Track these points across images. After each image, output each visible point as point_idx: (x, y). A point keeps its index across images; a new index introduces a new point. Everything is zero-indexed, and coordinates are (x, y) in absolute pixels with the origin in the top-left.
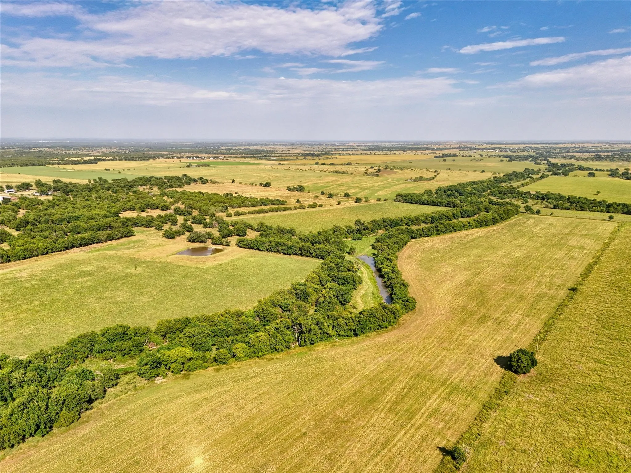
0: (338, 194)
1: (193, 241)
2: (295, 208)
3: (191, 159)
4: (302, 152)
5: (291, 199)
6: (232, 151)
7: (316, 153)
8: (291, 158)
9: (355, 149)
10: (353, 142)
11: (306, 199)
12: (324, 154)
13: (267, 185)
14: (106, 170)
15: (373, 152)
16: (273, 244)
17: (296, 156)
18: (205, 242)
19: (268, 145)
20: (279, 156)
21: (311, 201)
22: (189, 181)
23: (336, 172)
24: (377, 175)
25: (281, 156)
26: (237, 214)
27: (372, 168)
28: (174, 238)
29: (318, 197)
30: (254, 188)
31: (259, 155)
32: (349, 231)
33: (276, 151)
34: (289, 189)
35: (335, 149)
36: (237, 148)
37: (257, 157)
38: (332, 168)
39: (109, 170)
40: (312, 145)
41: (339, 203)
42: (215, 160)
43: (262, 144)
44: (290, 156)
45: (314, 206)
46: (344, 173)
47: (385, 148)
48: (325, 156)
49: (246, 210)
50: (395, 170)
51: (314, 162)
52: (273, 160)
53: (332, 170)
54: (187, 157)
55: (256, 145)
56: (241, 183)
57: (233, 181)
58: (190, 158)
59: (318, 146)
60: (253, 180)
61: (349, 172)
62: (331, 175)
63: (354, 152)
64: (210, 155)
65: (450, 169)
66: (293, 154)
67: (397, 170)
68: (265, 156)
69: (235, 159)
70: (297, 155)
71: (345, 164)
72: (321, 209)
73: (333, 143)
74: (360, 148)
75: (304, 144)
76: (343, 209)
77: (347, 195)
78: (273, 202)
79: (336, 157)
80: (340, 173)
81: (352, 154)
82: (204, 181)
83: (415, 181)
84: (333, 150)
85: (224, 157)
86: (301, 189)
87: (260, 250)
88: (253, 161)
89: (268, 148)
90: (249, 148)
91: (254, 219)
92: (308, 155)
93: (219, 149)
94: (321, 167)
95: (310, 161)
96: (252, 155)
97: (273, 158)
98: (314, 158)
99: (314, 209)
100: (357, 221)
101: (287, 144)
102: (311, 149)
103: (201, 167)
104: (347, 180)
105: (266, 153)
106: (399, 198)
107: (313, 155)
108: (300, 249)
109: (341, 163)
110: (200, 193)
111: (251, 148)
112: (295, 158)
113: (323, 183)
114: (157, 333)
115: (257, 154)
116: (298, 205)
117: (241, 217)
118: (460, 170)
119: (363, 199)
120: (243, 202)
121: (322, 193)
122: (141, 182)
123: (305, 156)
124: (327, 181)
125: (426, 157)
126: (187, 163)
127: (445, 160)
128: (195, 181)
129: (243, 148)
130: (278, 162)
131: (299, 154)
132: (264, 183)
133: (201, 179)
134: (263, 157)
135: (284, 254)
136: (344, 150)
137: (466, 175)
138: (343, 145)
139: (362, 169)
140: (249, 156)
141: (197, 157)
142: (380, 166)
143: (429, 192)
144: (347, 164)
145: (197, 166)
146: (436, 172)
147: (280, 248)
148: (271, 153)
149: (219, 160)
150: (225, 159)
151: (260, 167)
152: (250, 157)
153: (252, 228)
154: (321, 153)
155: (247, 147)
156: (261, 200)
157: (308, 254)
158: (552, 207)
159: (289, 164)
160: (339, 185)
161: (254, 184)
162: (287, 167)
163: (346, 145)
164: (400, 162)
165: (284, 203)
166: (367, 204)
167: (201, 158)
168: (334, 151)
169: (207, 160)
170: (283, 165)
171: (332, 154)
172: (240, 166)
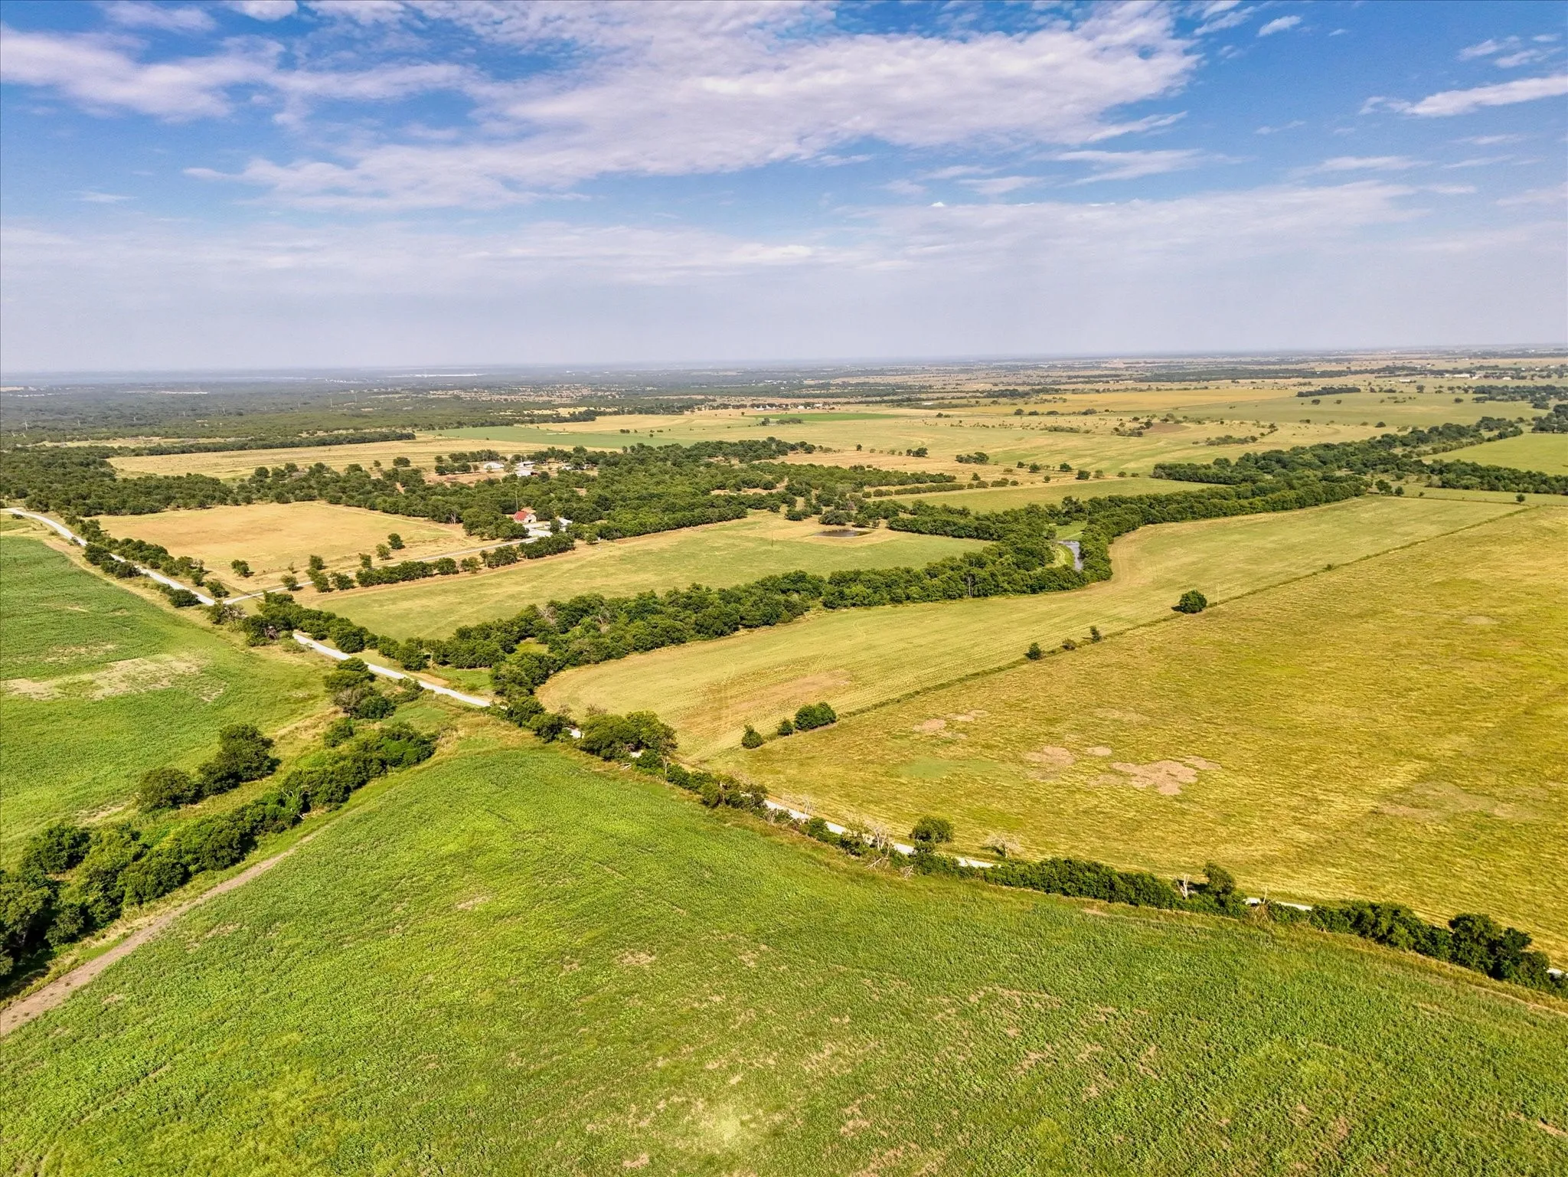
0: (1048, 467)
1: (829, 523)
2: (970, 486)
3: (761, 409)
4: (988, 387)
5: (964, 473)
6: (833, 390)
7: (1020, 389)
8: (964, 401)
9: (1117, 378)
10: (1121, 357)
11: (990, 473)
12: (1038, 392)
13: (921, 453)
14: (623, 431)
15: (1154, 385)
16: (939, 524)
17: (975, 397)
18: (844, 525)
19: (908, 373)
20: (938, 399)
21: (998, 477)
22: (784, 448)
23: (1056, 429)
24: (1140, 434)
25: (943, 398)
26: (879, 494)
27: (1136, 419)
28: (800, 520)
29: (1011, 471)
30: (896, 458)
31: (895, 398)
32: (1053, 513)
33: (930, 387)
34: (960, 459)
35: (1069, 377)
36: (839, 381)
37: (892, 401)
38: (1051, 421)
39: (628, 431)
40: (1014, 370)
41: (1047, 479)
42: (809, 410)
43: (897, 370)
44: (961, 398)
45: (1003, 483)
46: (1071, 430)
47: (1193, 374)
48: (1041, 395)
49: (893, 489)
50: (1184, 424)
51: (1014, 409)
52: (926, 407)
53: (1049, 425)
54: (753, 406)
55: (881, 373)
56: (872, 451)
57: (859, 448)
58: (758, 406)
59: (1029, 372)
60: (893, 445)
61: (1084, 428)
62: (1044, 434)
63: (1112, 385)
64: (795, 401)
65: (1308, 421)
66: (967, 392)
67: (1188, 425)
68: (909, 400)
69: (848, 407)
70: (978, 394)
71: (1079, 413)
72: (1015, 487)
73: (1070, 362)
74: (1131, 375)
75: (995, 368)
76: (1053, 488)
77: (1065, 468)
78: (933, 478)
79: (1064, 397)
80: (1062, 430)
81: (1104, 391)
82: (810, 450)
83: (1212, 444)
84: (1064, 380)
85: (825, 404)
86: (981, 459)
87: (921, 532)
88: (884, 410)
89: (909, 380)
90: (867, 380)
91: (908, 500)
92: (1003, 394)
93: (801, 386)
94: (1026, 419)
95: (1006, 407)
96: (878, 399)
97: (926, 403)
98: (1015, 401)
99: (1003, 488)
100: (1066, 499)
101: (956, 368)
102: (1012, 379)
103: (787, 425)
104: (1074, 443)
105: (908, 393)
106: (1159, 471)
107: (1014, 394)
108: (976, 529)
109: (1071, 410)
110: (811, 465)
111: (871, 380)
112: (973, 401)
113: (1025, 450)
114: (830, 583)
115: (888, 395)
116: (975, 483)
117: (884, 499)
118: (1332, 422)
119: (1093, 474)
120: (885, 478)
121: (1021, 465)
122: (710, 450)
123: (994, 396)
124: (1033, 445)
125: (1276, 395)
126: (757, 417)
127: (1316, 402)
128: (793, 448)
129: (853, 381)
130: (936, 412)
131: (981, 392)
132: (916, 449)
133: (803, 444)
134: (903, 400)
135: (954, 536)
136: (1089, 380)
137: (1337, 432)
138: (1093, 368)
139: (1113, 422)
140: (874, 399)
141: (771, 405)
142: (1154, 416)
143: (1223, 463)
144: (1085, 414)
145: (778, 422)
146: (1272, 426)
147: (948, 529)
148: (920, 392)
149: (816, 411)
150: (827, 407)
151: (902, 422)
152: (876, 402)
153: (905, 510)
154: (1033, 390)
155: (862, 380)
156: (913, 475)
157: (987, 536)
158: (1440, 484)
159: (959, 416)
160: (1054, 453)
161: (897, 453)
162: (955, 421)
163: (1098, 368)
164: (1208, 406)
165: (952, 479)
166: (1097, 481)
167: (780, 406)
168: (1067, 383)
169: (793, 411)
170: (946, 416)
171: (1057, 391)
172: (862, 421)
